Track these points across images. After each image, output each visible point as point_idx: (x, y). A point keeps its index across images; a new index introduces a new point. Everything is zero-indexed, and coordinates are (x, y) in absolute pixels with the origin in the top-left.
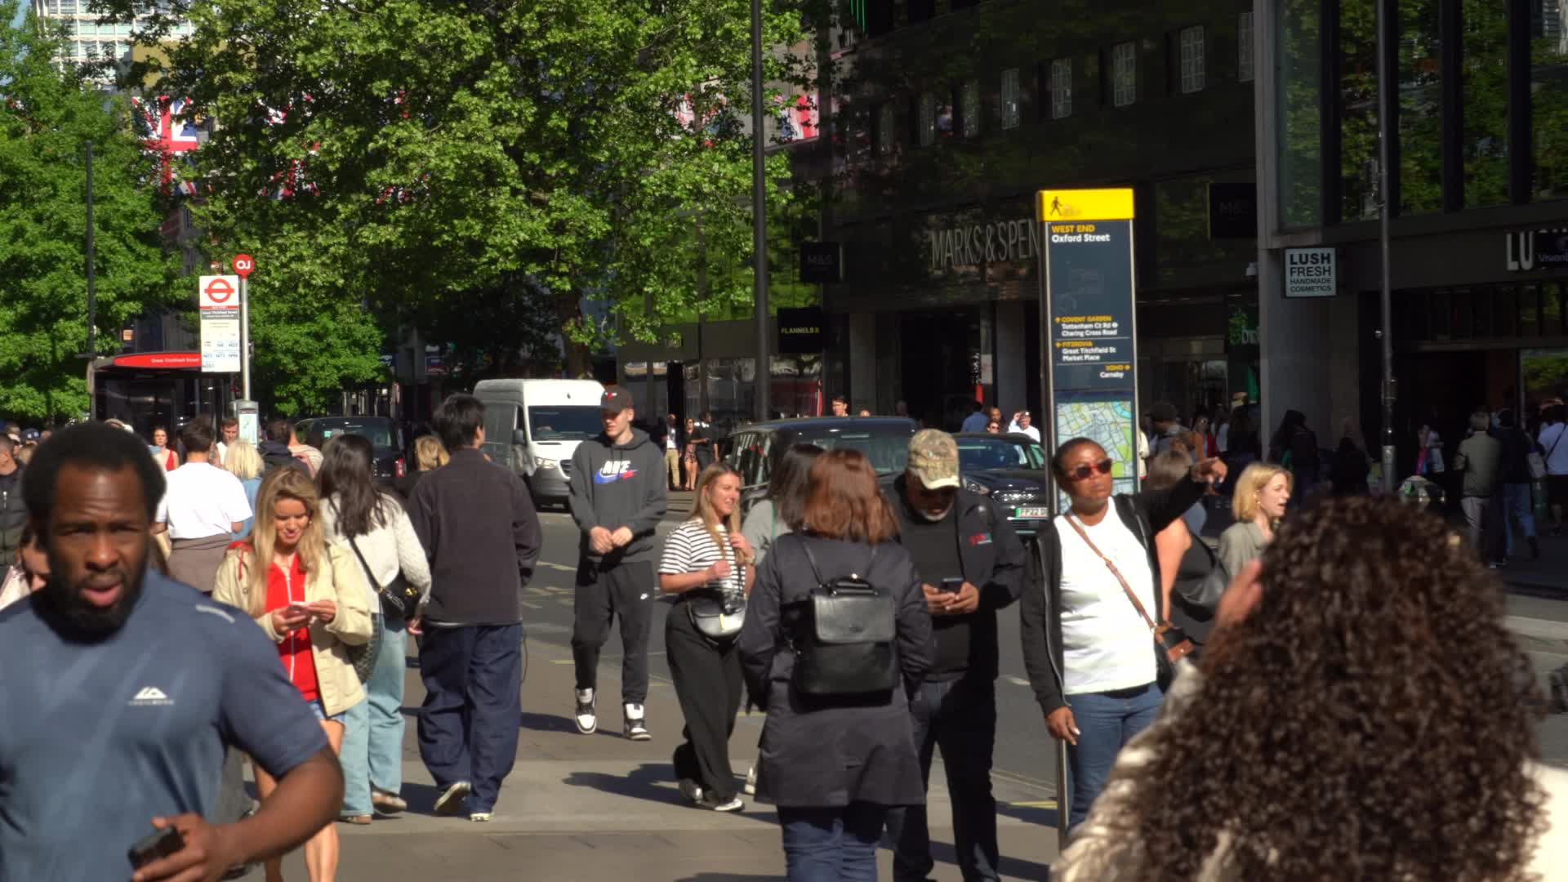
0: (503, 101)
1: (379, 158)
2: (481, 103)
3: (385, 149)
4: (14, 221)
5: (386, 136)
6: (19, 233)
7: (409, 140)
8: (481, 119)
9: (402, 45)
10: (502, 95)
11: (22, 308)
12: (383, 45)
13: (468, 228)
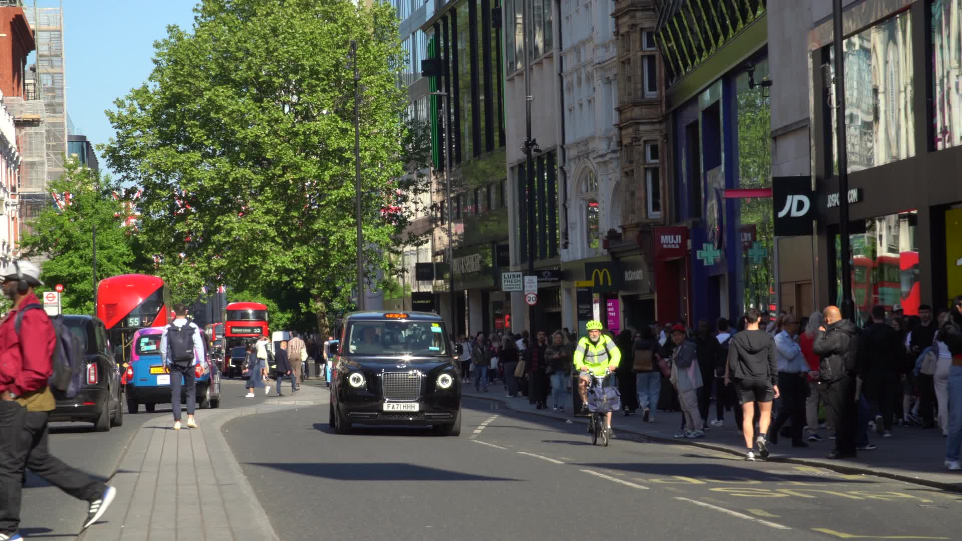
0: (270, 205)
1: (218, 230)
2: (260, 206)
3: (219, 226)
4: (70, 258)
5: (219, 221)
6: (72, 263)
7: (230, 222)
8: (258, 213)
9: (224, 181)
10: (268, 202)
11: (73, 297)
12: (217, 182)
13: (256, 261)
